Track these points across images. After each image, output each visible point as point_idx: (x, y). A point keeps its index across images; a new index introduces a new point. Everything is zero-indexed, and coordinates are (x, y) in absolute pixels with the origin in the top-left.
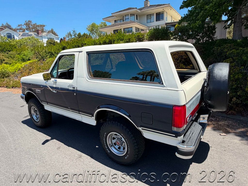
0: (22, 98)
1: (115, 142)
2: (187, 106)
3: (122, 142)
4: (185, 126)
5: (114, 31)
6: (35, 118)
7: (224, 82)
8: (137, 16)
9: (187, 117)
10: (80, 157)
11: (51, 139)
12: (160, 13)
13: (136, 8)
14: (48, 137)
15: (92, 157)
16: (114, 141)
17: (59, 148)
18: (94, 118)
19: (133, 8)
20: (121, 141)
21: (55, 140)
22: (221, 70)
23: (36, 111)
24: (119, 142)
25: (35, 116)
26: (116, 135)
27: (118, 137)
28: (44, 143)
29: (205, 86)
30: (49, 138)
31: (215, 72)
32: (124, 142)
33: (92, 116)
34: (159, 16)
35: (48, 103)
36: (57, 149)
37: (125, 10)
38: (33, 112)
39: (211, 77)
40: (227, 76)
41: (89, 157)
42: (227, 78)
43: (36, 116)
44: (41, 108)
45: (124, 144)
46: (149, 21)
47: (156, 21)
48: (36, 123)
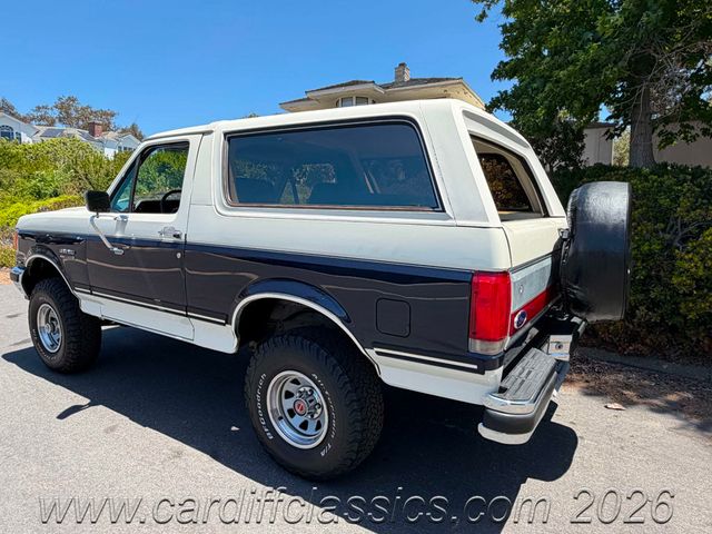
0: (15, 278)
1: (291, 407)
2: (514, 278)
3: (313, 403)
4: (508, 340)
6: (46, 341)
7: (616, 227)
9: (512, 311)
10: (179, 454)
11: (90, 405)
13: (373, 82)
14: (81, 397)
15: (215, 456)
16: (288, 404)
17: (112, 429)
18: (231, 328)
19: (365, 82)
20: (311, 401)
21: (101, 408)
22: (607, 195)
23: (53, 319)
24: (303, 403)
25: (46, 337)
26: (295, 382)
27: (302, 390)
28: (62, 416)
29: (565, 240)
30: (84, 401)
31: (591, 201)
32: (321, 406)
33: (227, 323)
35: (92, 289)
36: (106, 431)
37: (342, 85)
38: (41, 322)
39: (579, 215)
40: (625, 212)
41: (206, 457)
42: (625, 218)
43: (49, 335)
44: (69, 306)
45: (319, 411)
48: (47, 358)
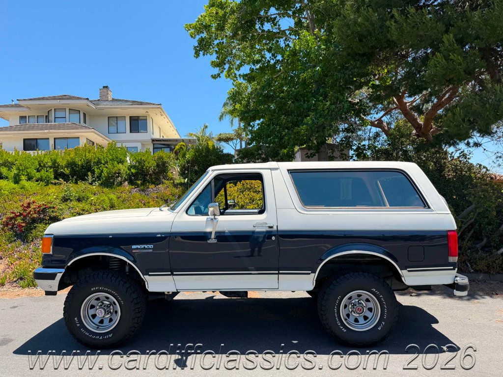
5: (24, 140)
8: (85, 115)
12: (138, 117)
13: (87, 99)
19: (79, 98)
34: (137, 124)
46: (113, 129)
47: (131, 132)
